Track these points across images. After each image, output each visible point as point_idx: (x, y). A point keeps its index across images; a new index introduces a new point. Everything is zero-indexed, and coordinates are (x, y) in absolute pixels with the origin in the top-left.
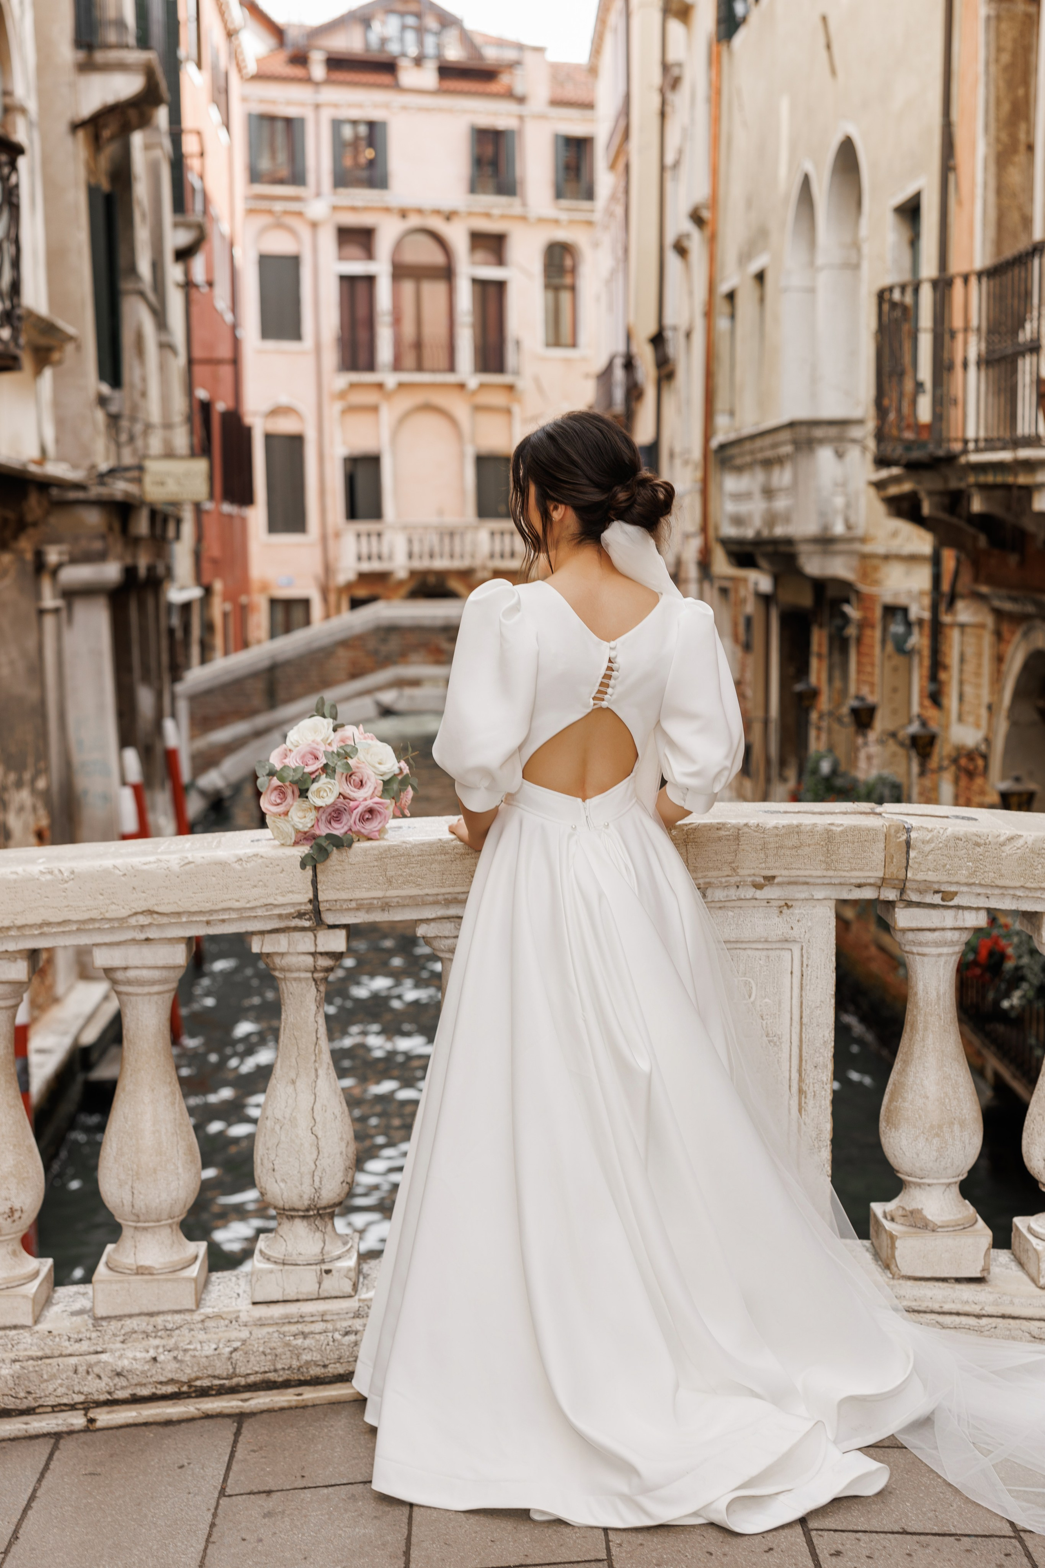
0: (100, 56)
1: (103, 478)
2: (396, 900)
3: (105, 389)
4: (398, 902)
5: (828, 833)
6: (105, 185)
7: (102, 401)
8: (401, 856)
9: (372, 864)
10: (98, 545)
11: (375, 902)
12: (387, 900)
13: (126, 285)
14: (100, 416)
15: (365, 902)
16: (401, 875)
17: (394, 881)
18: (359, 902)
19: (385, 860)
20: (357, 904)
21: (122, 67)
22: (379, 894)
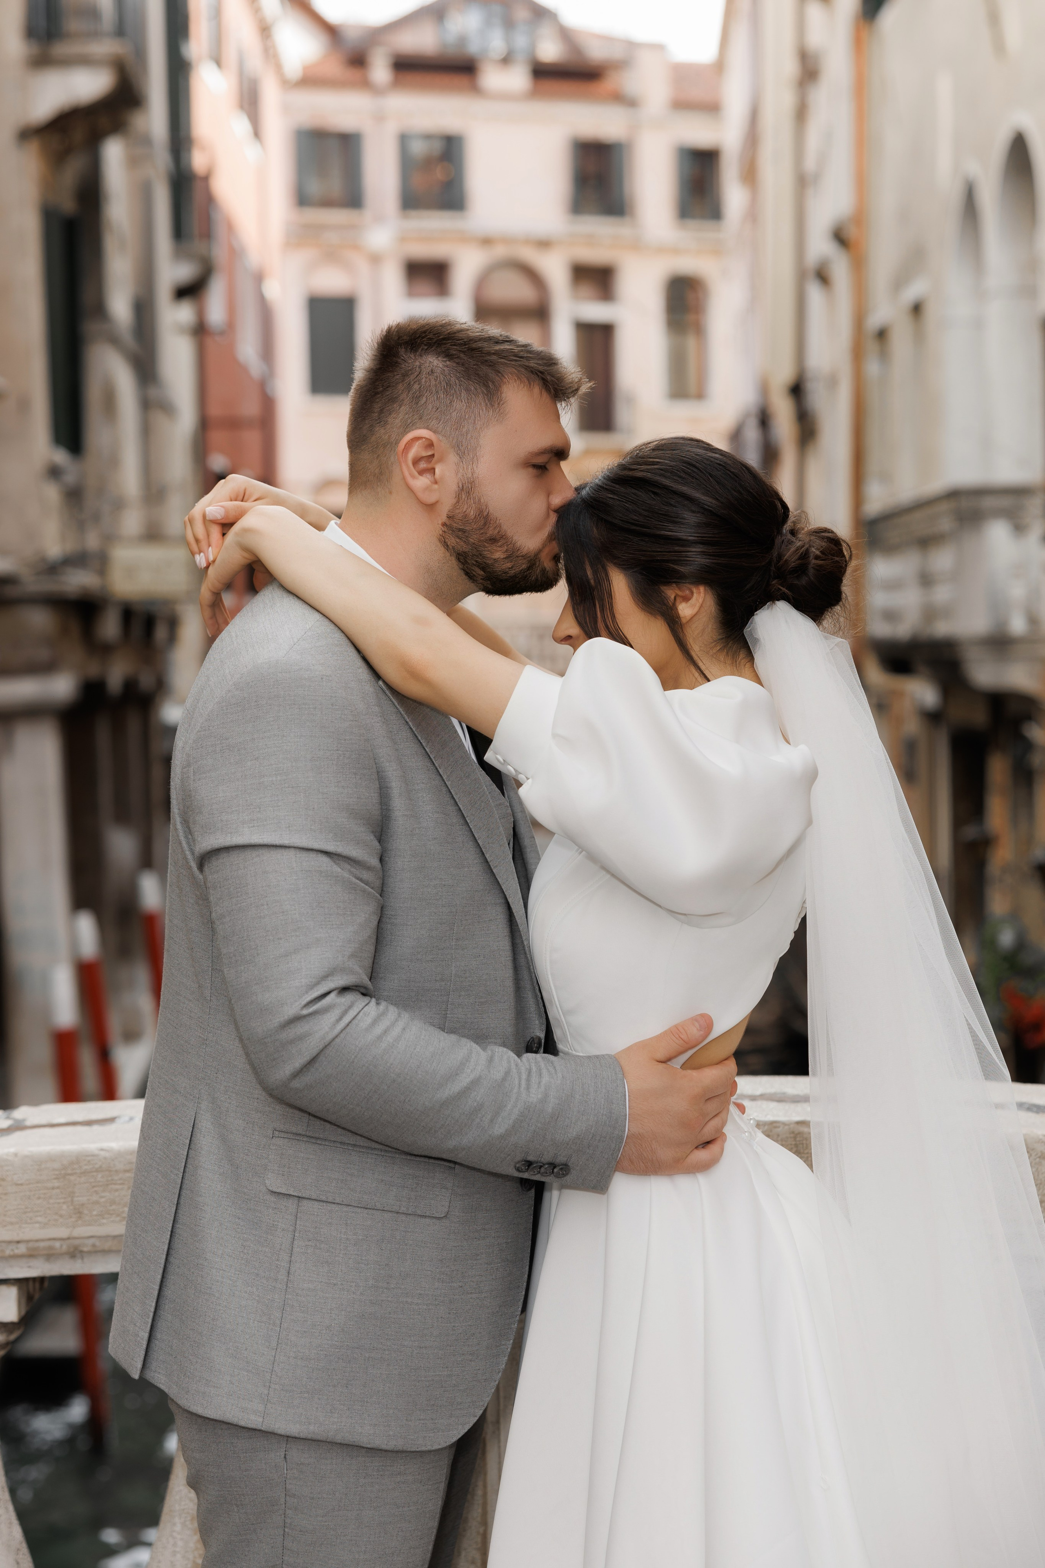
0: (61, 49)
1: (53, 569)
2: (91, 1241)
3: (60, 457)
4: (94, 1246)
5: (795, 1138)
6: (68, 205)
7: (54, 472)
8: (97, 1171)
9: (50, 1185)
10: (43, 654)
11: (57, 1244)
12: (76, 1242)
13: (90, 327)
14: (52, 493)
15: (42, 1244)
16: (97, 1203)
17: (86, 1212)
18: (31, 1245)
19: (72, 1178)
20: (28, 1249)
21: (85, 61)
22: (63, 1232)
